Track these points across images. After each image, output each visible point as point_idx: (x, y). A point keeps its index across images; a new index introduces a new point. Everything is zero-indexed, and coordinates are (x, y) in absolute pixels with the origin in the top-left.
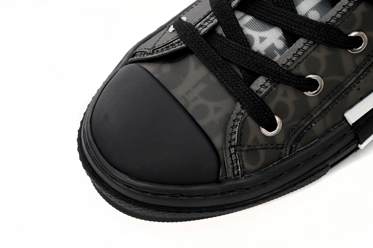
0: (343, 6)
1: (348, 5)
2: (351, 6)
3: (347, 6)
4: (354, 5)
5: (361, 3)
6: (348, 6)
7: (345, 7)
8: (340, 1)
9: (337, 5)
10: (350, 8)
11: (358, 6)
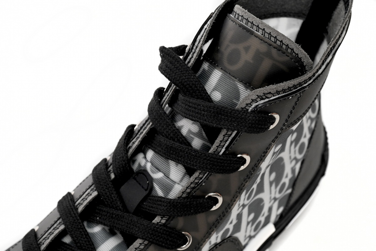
0: (135, 248)
1: (140, 247)
2: (142, 248)
3: (138, 248)
4: (144, 247)
5: (150, 246)
6: (140, 249)
7: (137, 249)
8: (132, 244)
9: (130, 248)
10: (141, 250)
11: (148, 248)
